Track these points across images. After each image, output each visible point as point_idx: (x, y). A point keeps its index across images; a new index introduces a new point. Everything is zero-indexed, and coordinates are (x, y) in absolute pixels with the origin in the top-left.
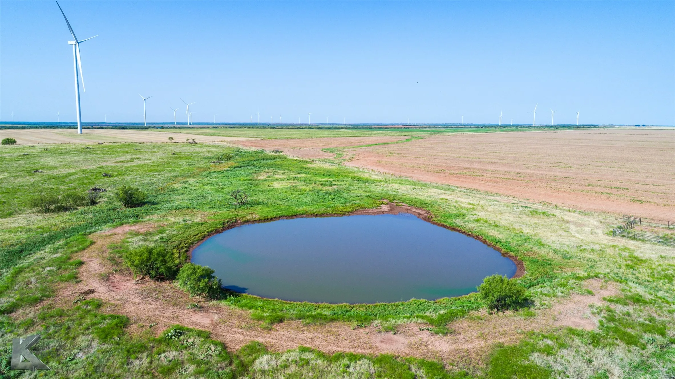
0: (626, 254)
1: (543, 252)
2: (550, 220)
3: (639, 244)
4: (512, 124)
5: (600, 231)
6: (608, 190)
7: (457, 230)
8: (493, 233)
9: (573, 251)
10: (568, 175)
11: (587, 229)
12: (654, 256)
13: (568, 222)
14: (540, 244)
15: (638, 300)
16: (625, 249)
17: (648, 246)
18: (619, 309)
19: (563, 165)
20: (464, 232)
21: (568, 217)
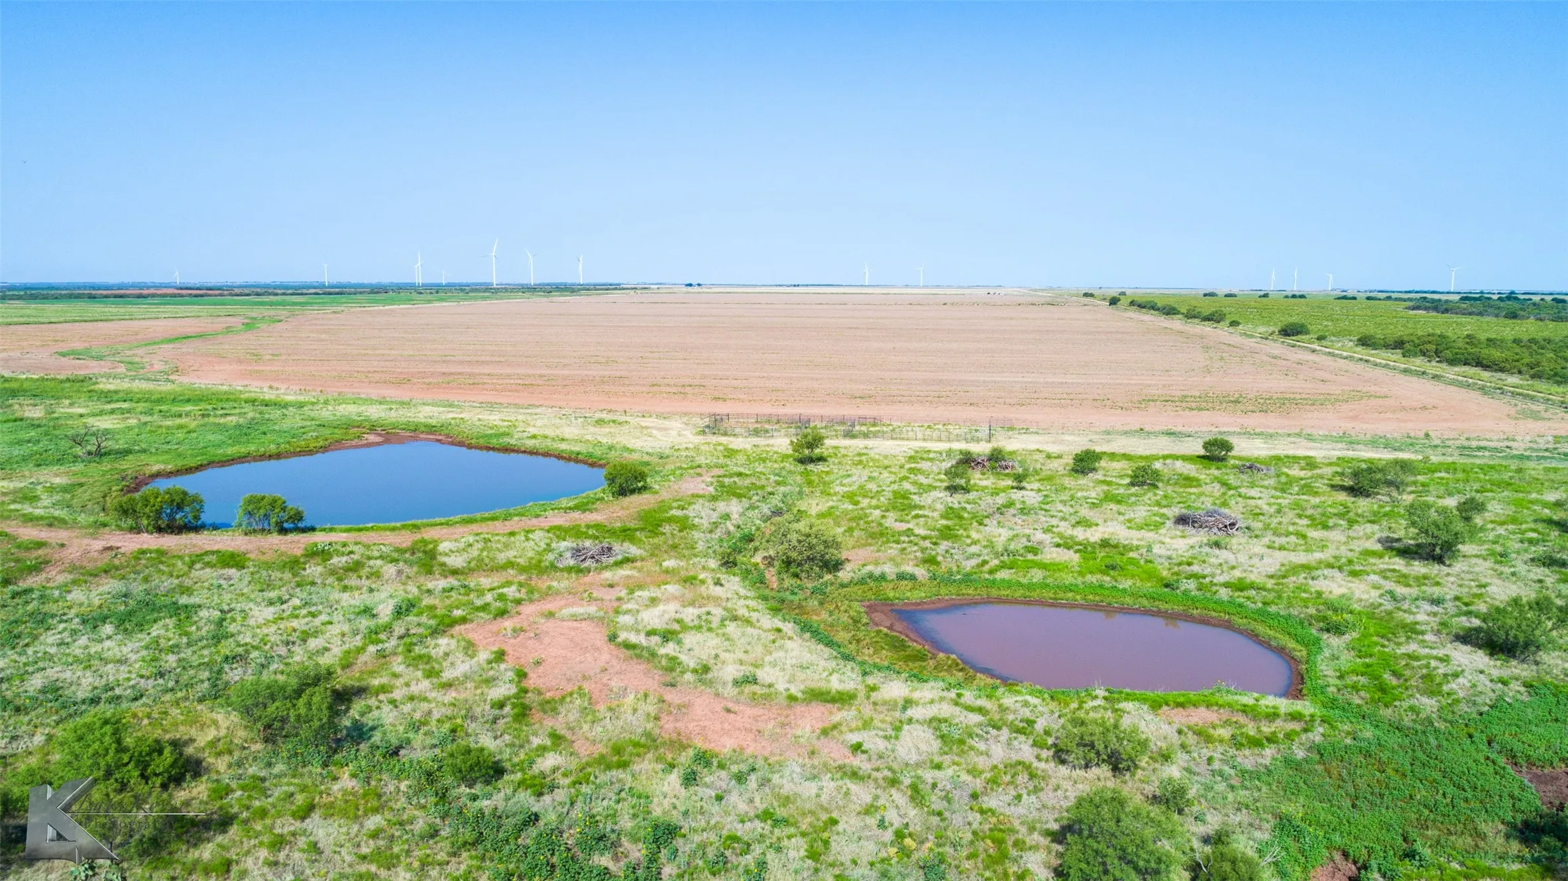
0: (721, 448)
1: (636, 457)
2: (625, 428)
3: (732, 439)
4: (444, 282)
5: (687, 433)
6: (680, 389)
7: (514, 451)
8: (564, 446)
9: (667, 452)
10: (618, 374)
11: (674, 433)
12: (748, 447)
13: (647, 428)
14: (631, 451)
15: (740, 474)
16: (720, 444)
17: (740, 439)
18: (727, 480)
19: (603, 360)
20: (524, 452)
21: (645, 422)
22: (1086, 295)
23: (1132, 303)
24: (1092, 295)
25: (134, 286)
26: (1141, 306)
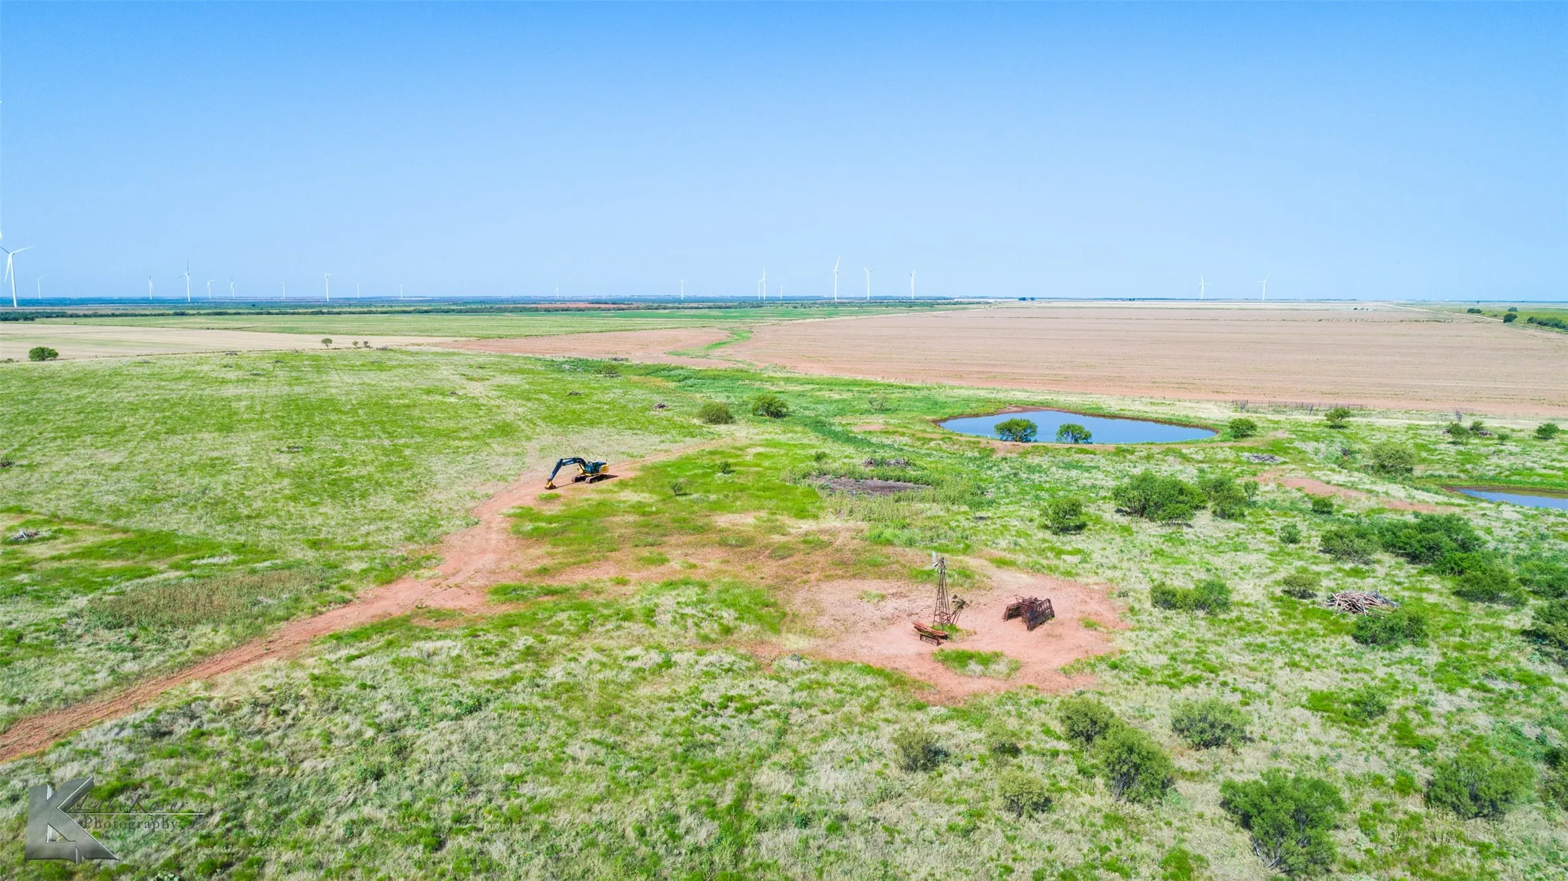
2: (1176, 407)
5: (1225, 411)
6: (1178, 385)
11: (1215, 411)
21: (1186, 404)
22: (1471, 311)
23: (1531, 320)
24: (1479, 312)
25: (545, 300)
26: (1542, 324)
